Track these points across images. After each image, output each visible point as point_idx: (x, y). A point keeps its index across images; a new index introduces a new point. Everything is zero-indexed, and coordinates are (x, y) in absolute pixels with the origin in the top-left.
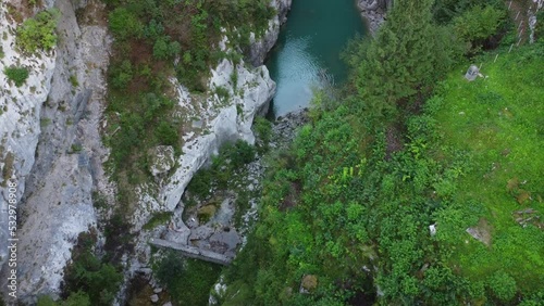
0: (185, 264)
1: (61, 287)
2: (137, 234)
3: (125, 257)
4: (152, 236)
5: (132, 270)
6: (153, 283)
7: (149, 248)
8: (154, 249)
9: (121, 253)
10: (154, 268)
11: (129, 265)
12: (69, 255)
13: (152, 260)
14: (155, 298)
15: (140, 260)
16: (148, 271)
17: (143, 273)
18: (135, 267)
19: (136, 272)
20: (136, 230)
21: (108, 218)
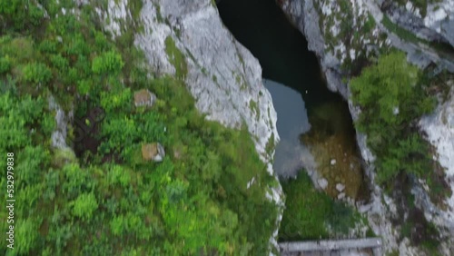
0: (329, 228)
1: (425, 133)
2: (399, 241)
3: (393, 208)
4: (382, 246)
5: (377, 199)
6: (351, 201)
7: (377, 233)
8: (370, 234)
9: (400, 212)
10: (358, 215)
11: (383, 202)
12: (443, 163)
13: (366, 222)
14: (339, 187)
15: (376, 216)
16: (363, 209)
17: (365, 204)
18: (377, 205)
19: (372, 201)
20: (403, 244)
21: (444, 245)
